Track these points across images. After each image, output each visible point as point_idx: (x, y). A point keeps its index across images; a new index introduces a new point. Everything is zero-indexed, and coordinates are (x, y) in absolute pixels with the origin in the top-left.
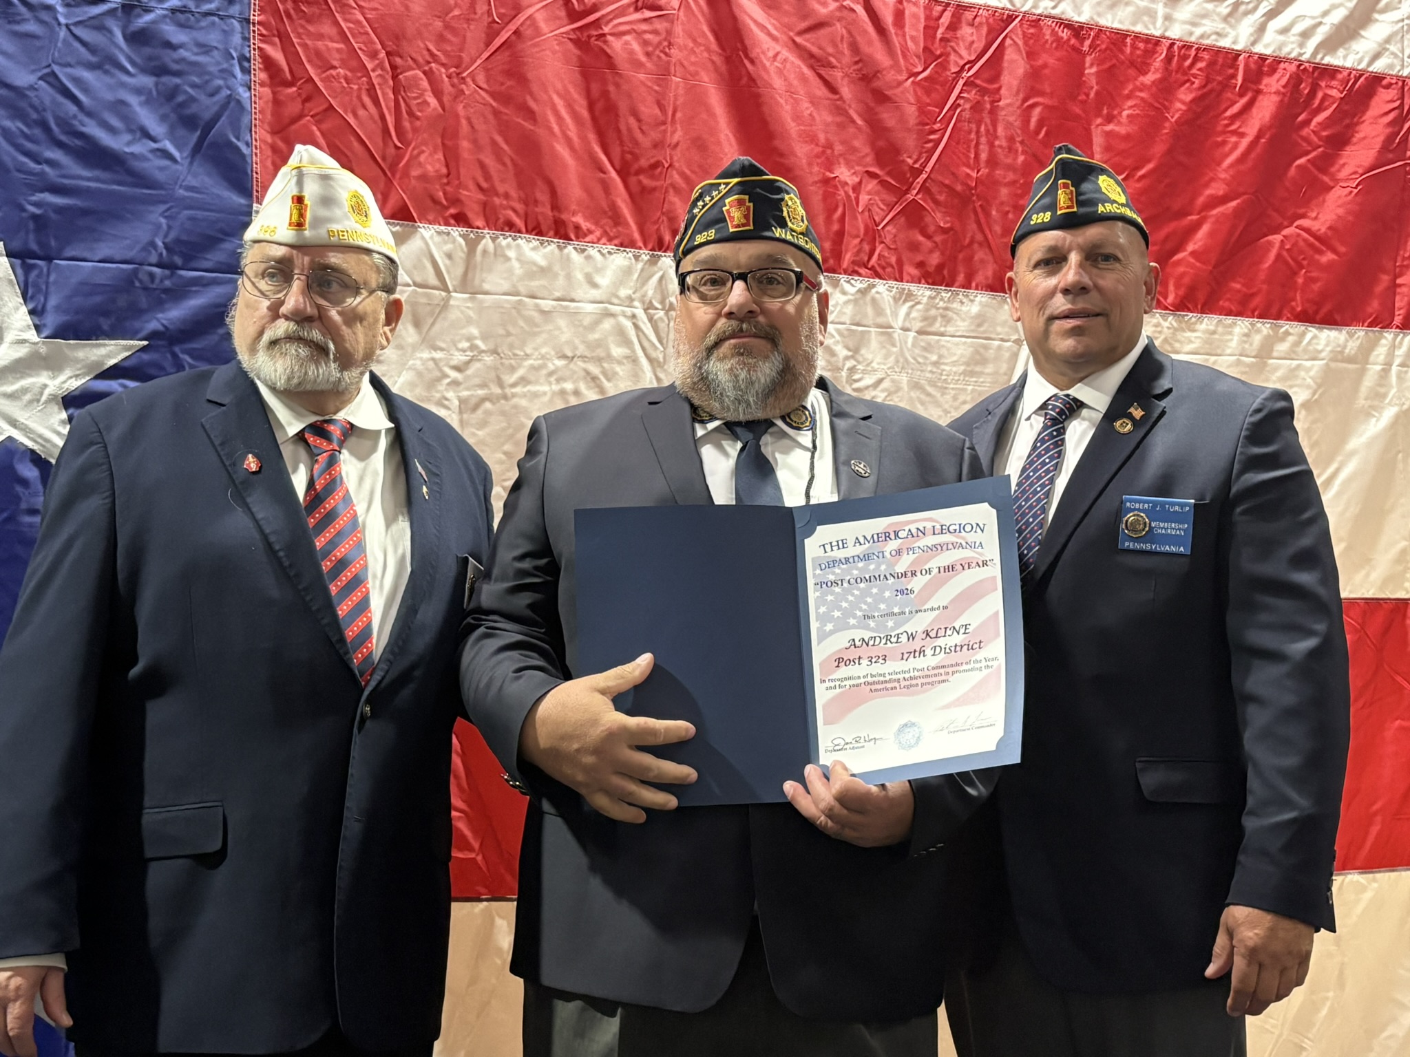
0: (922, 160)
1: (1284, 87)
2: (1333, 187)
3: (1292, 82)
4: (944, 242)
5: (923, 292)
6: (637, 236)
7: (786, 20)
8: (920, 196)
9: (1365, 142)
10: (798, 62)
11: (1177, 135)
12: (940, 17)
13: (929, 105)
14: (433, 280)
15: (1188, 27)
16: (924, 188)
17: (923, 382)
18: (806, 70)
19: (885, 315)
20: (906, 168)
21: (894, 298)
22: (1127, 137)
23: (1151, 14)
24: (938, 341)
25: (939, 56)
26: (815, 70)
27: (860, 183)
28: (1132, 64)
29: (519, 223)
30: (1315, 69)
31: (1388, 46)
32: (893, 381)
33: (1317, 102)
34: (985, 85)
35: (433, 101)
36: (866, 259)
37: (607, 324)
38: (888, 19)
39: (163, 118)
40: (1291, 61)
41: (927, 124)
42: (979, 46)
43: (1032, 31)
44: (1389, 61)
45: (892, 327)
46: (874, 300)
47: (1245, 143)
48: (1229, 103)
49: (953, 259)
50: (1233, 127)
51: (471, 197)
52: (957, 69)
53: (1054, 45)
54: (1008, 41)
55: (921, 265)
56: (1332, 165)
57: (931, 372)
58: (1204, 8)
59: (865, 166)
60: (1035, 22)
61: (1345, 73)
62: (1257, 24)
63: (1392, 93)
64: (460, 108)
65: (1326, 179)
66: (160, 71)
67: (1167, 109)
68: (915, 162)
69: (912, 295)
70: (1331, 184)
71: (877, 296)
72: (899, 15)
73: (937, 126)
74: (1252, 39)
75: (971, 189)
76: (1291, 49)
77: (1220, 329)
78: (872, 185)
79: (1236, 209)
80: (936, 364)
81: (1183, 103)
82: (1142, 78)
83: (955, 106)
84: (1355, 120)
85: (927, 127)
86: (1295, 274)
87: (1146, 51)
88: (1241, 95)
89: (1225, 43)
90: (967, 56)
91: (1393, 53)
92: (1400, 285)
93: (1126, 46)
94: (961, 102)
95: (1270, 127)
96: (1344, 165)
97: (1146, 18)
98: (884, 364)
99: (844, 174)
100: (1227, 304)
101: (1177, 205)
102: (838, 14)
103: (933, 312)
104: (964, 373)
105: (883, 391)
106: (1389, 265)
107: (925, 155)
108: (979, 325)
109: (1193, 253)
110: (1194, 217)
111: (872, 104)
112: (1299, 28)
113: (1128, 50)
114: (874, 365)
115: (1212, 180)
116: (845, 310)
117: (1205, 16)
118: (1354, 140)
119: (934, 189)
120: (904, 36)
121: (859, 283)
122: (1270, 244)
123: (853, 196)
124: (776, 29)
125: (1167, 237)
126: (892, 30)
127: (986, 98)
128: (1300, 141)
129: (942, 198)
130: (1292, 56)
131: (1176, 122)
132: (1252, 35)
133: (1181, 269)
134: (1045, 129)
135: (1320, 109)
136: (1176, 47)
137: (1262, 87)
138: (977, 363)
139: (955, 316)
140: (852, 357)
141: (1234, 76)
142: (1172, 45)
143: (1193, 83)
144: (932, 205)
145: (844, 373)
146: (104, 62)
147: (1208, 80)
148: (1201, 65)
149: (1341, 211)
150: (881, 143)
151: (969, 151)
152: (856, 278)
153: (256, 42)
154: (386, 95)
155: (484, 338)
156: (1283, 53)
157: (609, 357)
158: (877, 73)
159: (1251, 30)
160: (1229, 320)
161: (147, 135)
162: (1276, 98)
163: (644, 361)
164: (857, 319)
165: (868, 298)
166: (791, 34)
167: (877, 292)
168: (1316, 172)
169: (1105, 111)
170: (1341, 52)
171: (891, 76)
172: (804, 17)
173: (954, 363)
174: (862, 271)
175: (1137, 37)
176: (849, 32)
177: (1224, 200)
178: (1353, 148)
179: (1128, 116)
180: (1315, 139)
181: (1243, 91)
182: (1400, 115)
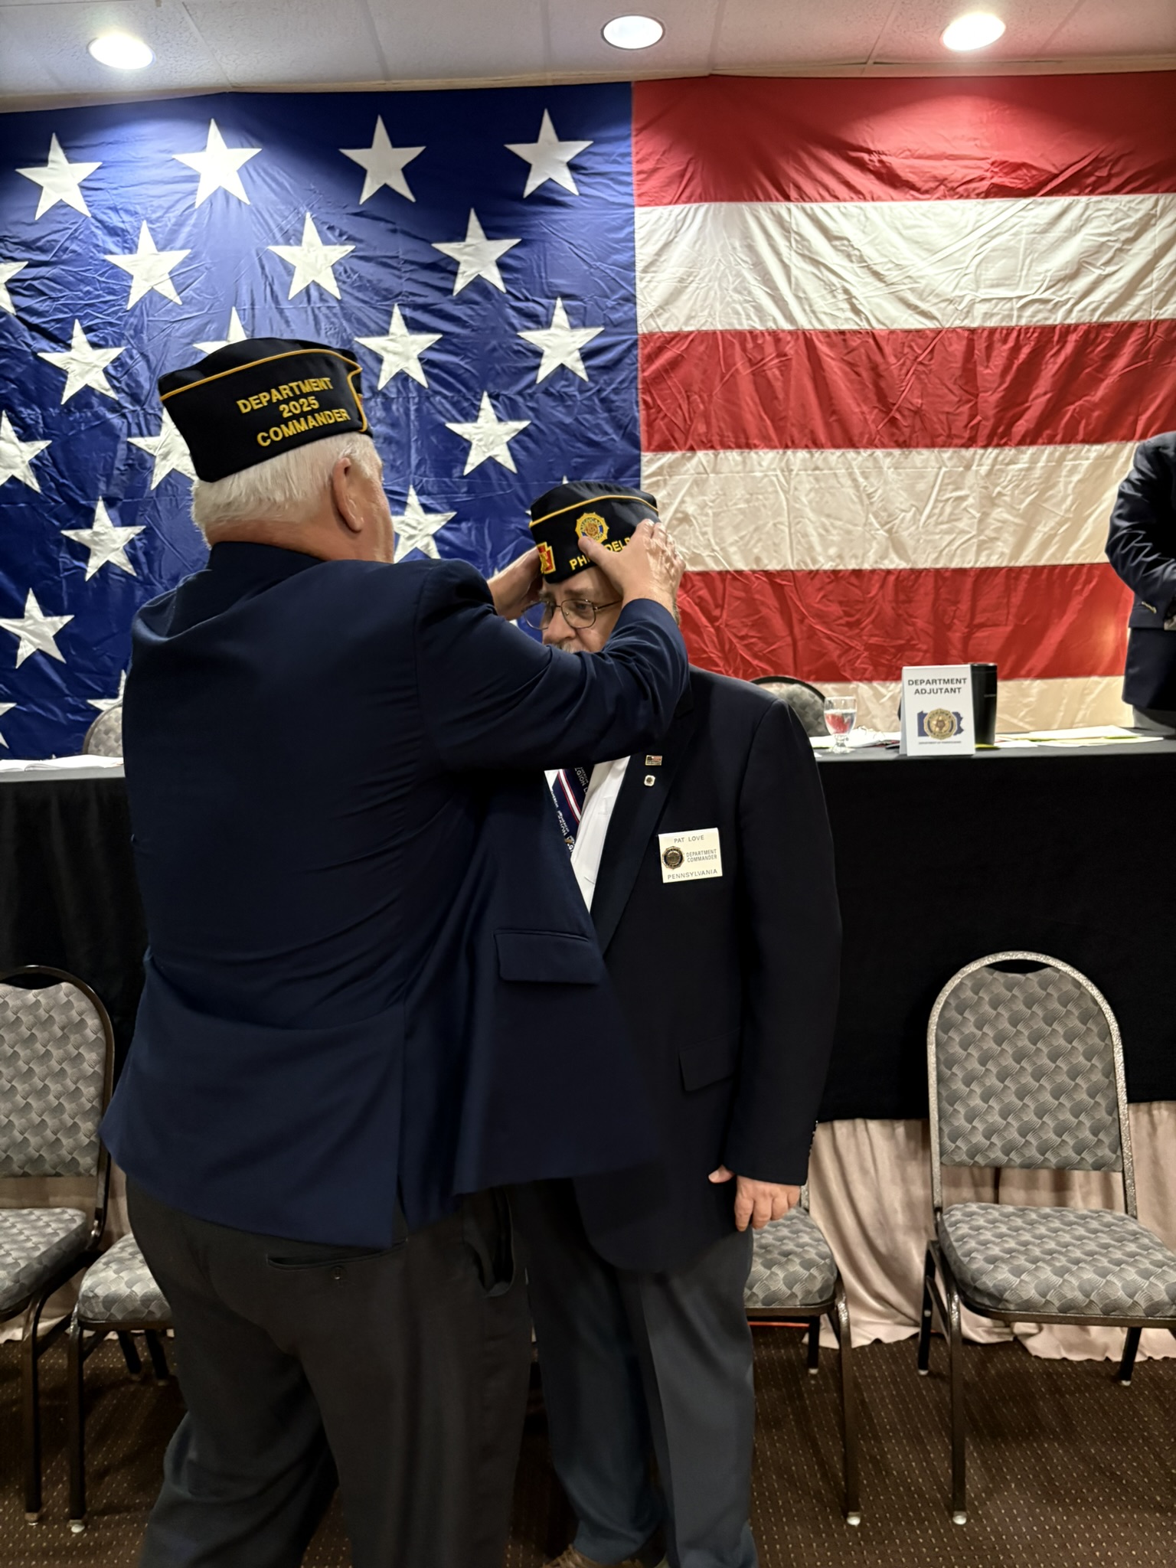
0: (897, 399)
1: (1080, 337)
2: (1103, 380)
3: (1085, 334)
4: (907, 430)
5: (897, 452)
6: (777, 444)
8: (896, 413)
9: (1126, 354)
10: (843, 366)
11: (1019, 369)
12: (906, 338)
14: (702, 470)
15: (1030, 319)
18: (848, 369)
19: (880, 462)
20: (890, 403)
21: (884, 456)
23: (1011, 317)
26: (851, 369)
27: (870, 412)
28: (1000, 340)
29: (733, 445)
30: (1098, 325)
31: (1142, 307)
33: (1099, 341)
34: (926, 363)
35: (702, 407)
36: (873, 441)
37: (766, 480)
38: (883, 344)
39: (612, 427)
40: (1084, 324)
42: (925, 346)
43: (950, 335)
44: (1142, 314)
45: (883, 467)
46: (875, 458)
47: (1057, 366)
48: (1049, 351)
49: (910, 436)
50: (1051, 360)
51: (716, 439)
52: (913, 358)
53: (961, 340)
54: (939, 342)
55: (896, 441)
56: (1106, 368)
59: (872, 404)
60: (953, 330)
61: (1116, 324)
62: (1067, 311)
63: (1142, 330)
64: (712, 408)
65: (1102, 376)
66: (609, 410)
67: (1016, 358)
68: (894, 400)
69: (892, 453)
70: (1105, 377)
71: (876, 456)
72: (888, 340)
73: (904, 384)
74: (1064, 318)
75: (918, 408)
76: (1086, 318)
77: (1039, 451)
78: (876, 411)
79: (1050, 397)
81: (1024, 355)
82: (1004, 347)
84: (1121, 345)
85: (898, 385)
86: (1079, 423)
87: (1007, 334)
88: (1057, 345)
89: (1050, 322)
90: (919, 351)
92: (1141, 419)
93: (997, 332)
94: (915, 372)
95: (1070, 358)
96: (1113, 367)
97: (1007, 319)
100: (1043, 440)
101: (1020, 399)
102: (860, 345)
103: (902, 459)
106: (1135, 412)
107: (899, 396)
109: (1027, 421)
110: (1027, 405)
111: (876, 379)
112: (1091, 308)
113: (998, 335)
115: (1039, 386)
116: (862, 463)
117: (1039, 311)
118: (1119, 355)
119: (902, 410)
120: (887, 348)
121: (869, 451)
122: (1069, 410)
123: (868, 417)
124: (834, 355)
125: (1014, 416)
126: (884, 347)
127: (927, 368)
128: (1088, 361)
129: (906, 413)
130: (1087, 321)
131: (1020, 363)
132: (1064, 316)
135: (1100, 344)
136: (1022, 329)
137: (1068, 339)
139: (910, 460)
140: (865, 481)
141: (1053, 336)
143: (1031, 343)
144: (902, 417)
146: (592, 411)
147: (1038, 339)
148: (1036, 335)
149: (1107, 391)
150: (879, 394)
151: (918, 392)
152: (868, 449)
153: (640, 396)
154: (685, 407)
155: (722, 489)
156: (1082, 321)
157: (767, 492)
158: (877, 367)
159: (1064, 314)
160: (1043, 447)
161: (606, 433)
162: (1075, 344)
163: (781, 493)
164: (868, 464)
165: (873, 457)
166: (841, 356)
167: (877, 454)
168: (1096, 373)
169: (985, 364)
170: (1115, 314)
171: (883, 367)
172: (846, 348)
175: (1003, 328)
176: (866, 351)
177: (1045, 393)
178: (1118, 359)
179: (998, 364)
180: (1096, 359)
181: (1058, 342)
182: (1146, 340)
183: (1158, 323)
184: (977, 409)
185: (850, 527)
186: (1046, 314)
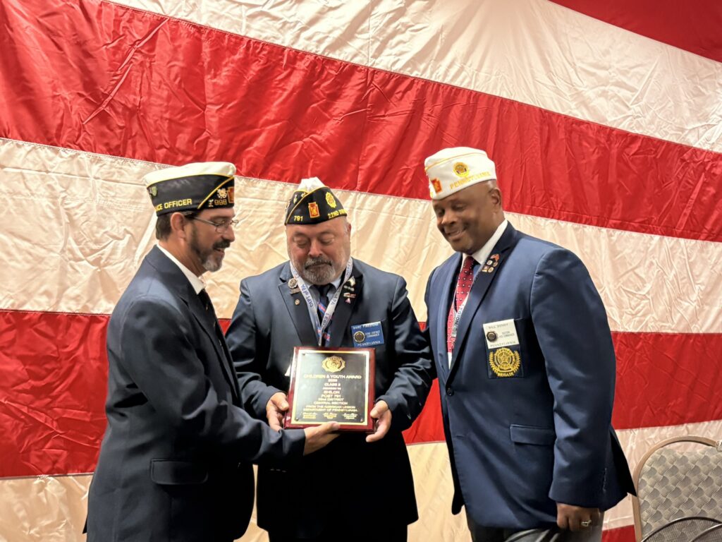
0: (109, 90)
1: (307, 67)
2: (329, 120)
3: (312, 65)
4: (121, 133)
5: (107, 159)
7: (33, 9)
8: (108, 108)
9: (348, 98)
10: (40, 32)
11: (249, 87)
12: (123, 15)
13: (114, 61)
15: (259, 33)
16: (109, 104)
17: (105, 206)
18: (44, 37)
19: (85, 170)
20: (100, 93)
21: (91, 161)
22: (224, 87)
23: (240, 24)
24: (115, 185)
25: (122, 36)
26: (49, 37)
27: (74, 99)
28: (228, 48)
30: (324, 59)
31: (361, 51)
32: (88, 205)
33: (324, 76)
34: (147, 53)
36: (75, 139)
38: (93, 15)
40: (311, 54)
41: (112, 71)
42: (145, 32)
43: (174, 27)
44: (361, 59)
45: (88, 177)
46: (79, 163)
47: (286, 94)
48: (278, 73)
49: (125, 142)
50: (280, 86)
52: (132, 43)
53: (186, 35)
54: (161, 31)
55: (107, 144)
56: (331, 108)
57: (111, 201)
58: (268, 24)
59: (77, 90)
60: (177, 22)
61: (339, 63)
62: (295, 34)
63: (362, 75)
65: (327, 115)
67: (246, 74)
68: (105, 90)
69: (101, 160)
70: (329, 117)
71: (81, 160)
72: (100, 12)
73: (119, 72)
74: (292, 41)
75: (136, 106)
76: (312, 48)
77: (269, 187)
79: (279, 127)
80: (113, 197)
81: (254, 71)
82: (233, 57)
83: (130, 62)
84: (343, 87)
85: (113, 73)
86: (308, 161)
87: (236, 43)
88: (285, 70)
89: (278, 42)
90: (138, 37)
91: (363, 55)
92: (361, 169)
93: (225, 38)
94: (132, 60)
95: (298, 87)
96: (336, 108)
97: (236, 26)
98: (83, 196)
99: (65, 93)
100: (273, 175)
101: (249, 122)
102: (65, 9)
103: (113, 170)
104: (130, 202)
105: (82, 210)
106: (356, 159)
107: (111, 87)
108: (139, 178)
109: (258, 149)
110: (258, 130)
111: (82, 58)
112: (317, 38)
113: (226, 41)
114: (77, 196)
115: (268, 111)
116: (61, 166)
117: (266, 28)
118: (342, 97)
119: (116, 105)
120: (101, 23)
121: (71, 152)
122: (297, 145)
123: (69, 105)
124: (27, 12)
125: (244, 138)
126: (95, 20)
127: (148, 60)
128: (314, 95)
129: (120, 110)
130: (313, 51)
131: (250, 81)
132: (292, 39)
133: (249, 156)
134: (179, 79)
135: (325, 80)
136: (252, 43)
137: (296, 66)
138: (137, 198)
139: (125, 172)
140: (65, 191)
141: (282, 60)
142: (250, 41)
143: (260, 61)
144: (114, 114)
145: (60, 200)
147: (268, 61)
148: (265, 52)
149: (332, 132)
150: (87, 79)
151: (136, 87)
152: (69, 149)
156: (308, 49)
158: (85, 42)
159: (292, 37)
160: (273, 182)
162: (302, 73)
164: (69, 171)
165: (75, 160)
166: (37, 17)
167: (81, 158)
168: (321, 111)
169: (213, 72)
170: (338, 52)
171: (92, 44)
172: (45, 9)
173: (124, 197)
174: (72, 145)
175: (231, 35)
176: (71, 19)
177: (274, 122)
178: (341, 100)
179: (226, 75)
180: (322, 95)
181: (286, 67)
182: (366, 86)
183: (375, 72)
184: (204, 124)
185: (41, 252)
186: (276, 34)
